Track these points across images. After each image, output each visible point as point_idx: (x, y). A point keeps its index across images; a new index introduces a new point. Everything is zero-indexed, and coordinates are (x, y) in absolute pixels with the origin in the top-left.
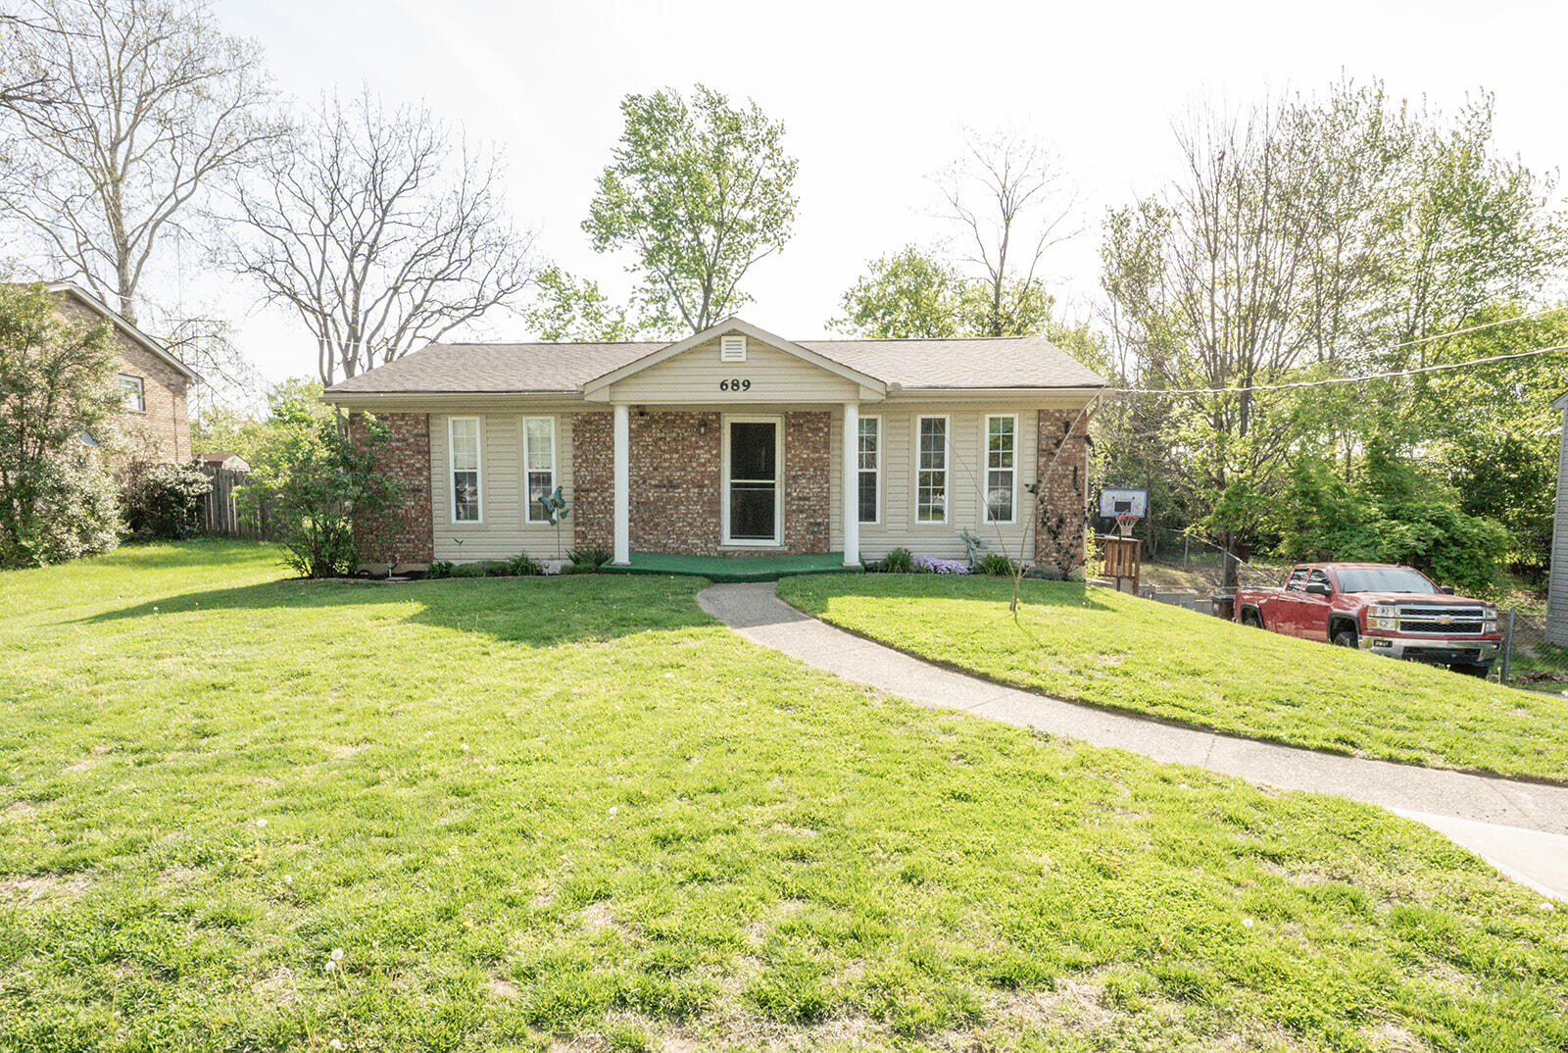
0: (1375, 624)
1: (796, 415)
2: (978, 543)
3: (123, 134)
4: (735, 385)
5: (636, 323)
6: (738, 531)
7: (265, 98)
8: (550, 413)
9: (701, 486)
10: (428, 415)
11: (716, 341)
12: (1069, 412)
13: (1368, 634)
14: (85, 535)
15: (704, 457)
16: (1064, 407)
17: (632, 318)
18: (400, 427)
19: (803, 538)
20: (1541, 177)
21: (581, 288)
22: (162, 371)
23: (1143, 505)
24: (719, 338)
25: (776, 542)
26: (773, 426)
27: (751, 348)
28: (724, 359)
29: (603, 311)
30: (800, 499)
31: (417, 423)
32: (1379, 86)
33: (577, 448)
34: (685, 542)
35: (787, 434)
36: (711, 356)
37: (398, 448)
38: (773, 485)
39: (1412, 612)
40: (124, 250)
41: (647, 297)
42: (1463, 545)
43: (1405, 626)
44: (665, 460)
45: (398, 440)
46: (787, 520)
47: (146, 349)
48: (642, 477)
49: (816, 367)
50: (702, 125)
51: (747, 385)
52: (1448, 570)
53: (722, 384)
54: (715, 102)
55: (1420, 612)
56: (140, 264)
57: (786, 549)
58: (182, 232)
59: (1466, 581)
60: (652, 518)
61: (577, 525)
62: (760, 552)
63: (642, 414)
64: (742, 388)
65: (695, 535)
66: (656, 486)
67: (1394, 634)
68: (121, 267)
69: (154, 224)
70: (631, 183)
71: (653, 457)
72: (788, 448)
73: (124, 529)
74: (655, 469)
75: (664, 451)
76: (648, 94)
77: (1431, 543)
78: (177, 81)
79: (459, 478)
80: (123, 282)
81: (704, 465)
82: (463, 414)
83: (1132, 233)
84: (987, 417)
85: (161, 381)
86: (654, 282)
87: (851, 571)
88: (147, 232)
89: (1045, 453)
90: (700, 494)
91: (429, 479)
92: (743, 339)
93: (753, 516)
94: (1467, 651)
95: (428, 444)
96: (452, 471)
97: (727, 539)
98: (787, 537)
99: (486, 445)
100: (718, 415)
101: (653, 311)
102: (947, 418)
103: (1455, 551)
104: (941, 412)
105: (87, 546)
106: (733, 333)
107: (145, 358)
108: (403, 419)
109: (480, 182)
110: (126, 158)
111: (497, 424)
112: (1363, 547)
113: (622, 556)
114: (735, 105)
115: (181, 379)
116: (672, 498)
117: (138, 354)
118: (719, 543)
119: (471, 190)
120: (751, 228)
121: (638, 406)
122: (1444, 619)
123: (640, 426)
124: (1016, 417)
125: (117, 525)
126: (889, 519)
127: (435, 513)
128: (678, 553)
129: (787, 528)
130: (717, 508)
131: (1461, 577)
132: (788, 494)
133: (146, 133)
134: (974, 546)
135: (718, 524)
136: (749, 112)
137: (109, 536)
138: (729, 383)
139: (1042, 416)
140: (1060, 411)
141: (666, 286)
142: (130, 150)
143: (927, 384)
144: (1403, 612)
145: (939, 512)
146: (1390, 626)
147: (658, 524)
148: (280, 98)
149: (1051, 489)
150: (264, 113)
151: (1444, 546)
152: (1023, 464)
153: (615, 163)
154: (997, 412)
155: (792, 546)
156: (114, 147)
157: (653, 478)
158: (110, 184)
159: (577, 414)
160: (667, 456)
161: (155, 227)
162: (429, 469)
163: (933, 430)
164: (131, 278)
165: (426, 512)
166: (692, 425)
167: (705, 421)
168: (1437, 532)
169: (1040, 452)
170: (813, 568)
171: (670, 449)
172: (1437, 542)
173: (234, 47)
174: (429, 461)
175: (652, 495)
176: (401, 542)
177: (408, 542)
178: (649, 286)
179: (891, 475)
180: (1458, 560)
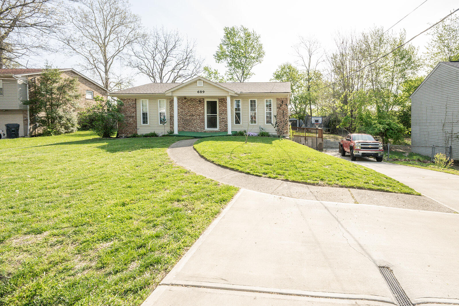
0: (356, 147)
1: (221, 99)
2: (262, 129)
3: (107, 36)
4: (201, 92)
5: (226, 79)
6: (209, 126)
7: (140, 28)
8: (165, 99)
9: (200, 116)
10: (136, 99)
11: (196, 82)
12: (283, 98)
13: (355, 150)
14: (66, 128)
15: (200, 109)
16: (282, 97)
17: (226, 78)
18: (129, 102)
19: (224, 128)
20: (416, 48)
21: (214, 72)
22: (99, 90)
23: (321, 121)
24: (197, 81)
25: (217, 129)
26: (216, 102)
27: (204, 83)
28: (198, 86)
29: (219, 76)
30: (222, 119)
31: (133, 101)
32: (382, 28)
33: (171, 107)
34: (196, 129)
35: (219, 104)
36: (195, 85)
37: (128, 107)
38: (216, 116)
39: (363, 145)
40: (106, 62)
41: (229, 73)
42: (393, 130)
43: (362, 148)
44: (191, 110)
45: (129, 105)
46: (220, 124)
47: (94, 84)
48: (186, 114)
49: (219, 88)
50: (242, 35)
51: (204, 92)
52: (390, 135)
53: (198, 92)
54: (245, 30)
55: (365, 145)
56: (110, 65)
57: (220, 130)
58: (122, 58)
59: (393, 138)
60: (188, 123)
61: (171, 125)
62: (213, 131)
63: (185, 99)
64: (202, 92)
65: (198, 127)
66: (189, 116)
67: (360, 150)
68: (106, 66)
69: (113, 57)
70: (225, 47)
71: (188, 109)
72: (219, 107)
73: (79, 127)
74: (189, 112)
75: (191, 108)
76: (230, 27)
77: (386, 129)
78: (121, 24)
79: (144, 114)
80: (106, 69)
81: (200, 111)
82: (144, 99)
83: (338, 60)
84: (265, 100)
85: (99, 92)
86: (230, 70)
87: (230, 135)
88: (112, 58)
89: (279, 108)
90: (199, 118)
91: (136, 114)
92: (202, 81)
93: (212, 123)
94: (376, 154)
95: (136, 106)
96: (142, 112)
97: (206, 128)
98: (220, 128)
99: (149, 106)
100: (203, 99)
101: (230, 77)
102: (256, 100)
103: (391, 131)
104: (254, 98)
105: (67, 131)
106: (200, 80)
107: (94, 86)
108: (129, 100)
109: (191, 48)
110: (108, 41)
111: (153, 101)
112: (372, 130)
113: (176, 132)
114: (250, 31)
115: (105, 92)
116: (193, 119)
117: (92, 86)
118: (204, 129)
119: (189, 50)
120: (254, 58)
121: (184, 97)
122: (370, 146)
123: (185, 102)
124: (272, 100)
125: (77, 126)
126: (243, 123)
127: (137, 122)
128: (195, 132)
129: (220, 126)
130: (204, 121)
131: (393, 137)
132: (220, 118)
133: (113, 36)
134: (261, 130)
135: (204, 125)
136: (252, 32)
137: (75, 129)
138: (199, 91)
139: (278, 99)
140: (281, 98)
141: (233, 71)
142: (109, 39)
143: (250, 92)
144: (361, 145)
145: (255, 122)
146: (359, 148)
147: (190, 125)
148: (144, 28)
149: (280, 117)
150: (141, 31)
151: (389, 130)
152: (274, 111)
153: (222, 43)
154: (267, 98)
155: (221, 130)
156: (105, 38)
157: (189, 114)
158: (104, 47)
159: (171, 99)
160: (191, 109)
161: (114, 57)
162: (136, 112)
163: (253, 103)
164: (108, 68)
165: (135, 122)
166: (197, 101)
167: (201, 101)
168: (387, 127)
169: (278, 108)
170: (221, 135)
171: (192, 107)
172: (387, 129)
173: (135, 16)
174: (136, 110)
175: (188, 118)
176: (129, 129)
177: (131, 129)
178: (229, 71)
179: (244, 113)
180: (392, 133)
